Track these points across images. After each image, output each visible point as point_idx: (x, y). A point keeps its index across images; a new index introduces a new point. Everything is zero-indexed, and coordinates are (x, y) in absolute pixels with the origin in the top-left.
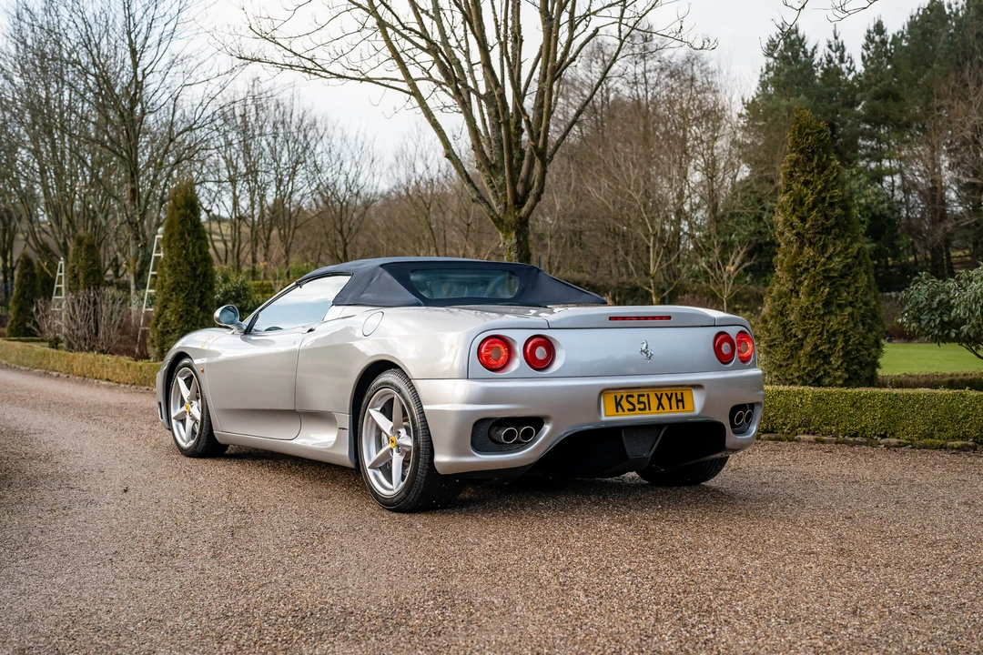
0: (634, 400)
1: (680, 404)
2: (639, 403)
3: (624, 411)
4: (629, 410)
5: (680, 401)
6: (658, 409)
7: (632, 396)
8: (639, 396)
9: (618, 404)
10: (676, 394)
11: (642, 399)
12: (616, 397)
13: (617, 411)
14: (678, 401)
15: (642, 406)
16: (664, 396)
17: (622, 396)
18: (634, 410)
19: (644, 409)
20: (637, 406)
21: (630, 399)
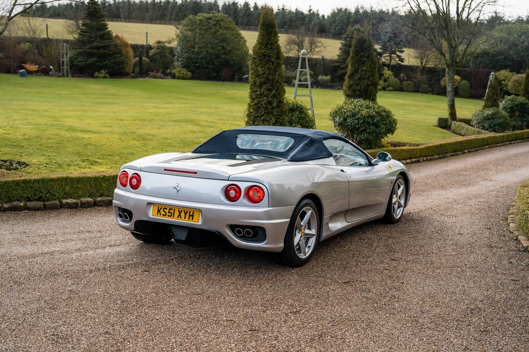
0: (167, 211)
1: (191, 217)
2: (169, 212)
3: (160, 215)
4: (163, 215)
5: (191, 216)
6: (178, 217)
7: (166, 209)
8: (170, 209)
9: (159, 211)
10: (190, 212)
11: (171, 211)
12: (158, 207)
13: (158, 214)
14: (190, 216)
15: (170, 214)
16: (183, 212)
17: (161, 208)
18: (165, 215)
19: (171, 216)
20: (168, 214)
21: (165, 210)
